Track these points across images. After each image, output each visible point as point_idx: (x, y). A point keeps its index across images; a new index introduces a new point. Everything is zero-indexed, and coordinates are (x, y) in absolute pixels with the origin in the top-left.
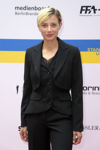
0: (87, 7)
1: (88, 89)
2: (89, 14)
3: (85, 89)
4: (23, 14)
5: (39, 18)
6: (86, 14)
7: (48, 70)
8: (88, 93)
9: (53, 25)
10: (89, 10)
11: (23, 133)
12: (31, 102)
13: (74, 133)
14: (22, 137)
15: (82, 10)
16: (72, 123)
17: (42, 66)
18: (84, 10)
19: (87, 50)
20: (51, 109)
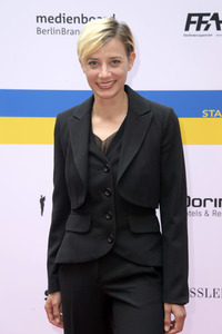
0: (201, 16)
1: (203, 203)
2: (206, 32)
3: (197, 203)
4: (54, 32)
5: (82, 46)
6: (198, 32)
7: (104, 162)
8: (203, 213)
9: (114, 62)
10: (206, 22)
11: (52, 308)
12: (67, 235)
13: (167, 307)
14: (51, 316)
15: (189, 22)
16: (162, 283)
17: (90, 154)
18: (194, 22)
19: (201, 115)
20: (111, 253)
